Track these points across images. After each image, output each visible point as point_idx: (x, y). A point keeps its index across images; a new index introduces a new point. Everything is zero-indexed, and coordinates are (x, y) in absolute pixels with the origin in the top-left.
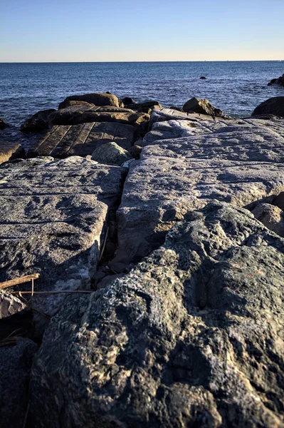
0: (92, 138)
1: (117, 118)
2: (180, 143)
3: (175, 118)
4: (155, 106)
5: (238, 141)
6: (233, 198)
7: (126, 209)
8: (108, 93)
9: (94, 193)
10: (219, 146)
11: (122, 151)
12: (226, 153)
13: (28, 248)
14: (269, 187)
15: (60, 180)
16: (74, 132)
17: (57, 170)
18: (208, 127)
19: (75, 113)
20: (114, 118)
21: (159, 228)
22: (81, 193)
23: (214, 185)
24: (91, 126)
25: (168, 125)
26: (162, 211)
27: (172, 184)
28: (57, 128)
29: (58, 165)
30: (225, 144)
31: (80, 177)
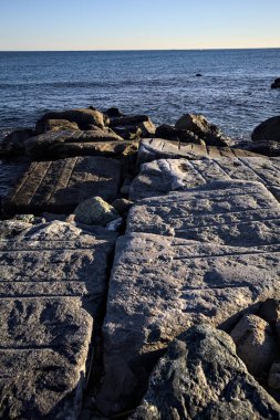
0: (75, 181)
1: (102, 150)
2: (170, 205)
3: (166, 156)
4: (145, 123)
5: (229, 206)
6: (218, 312)
7: (111, 326)
8: (91, 108)
9: (79, 295)
10: (209, 213)
11: (107, 208)
12: (217, 224)
13: (14, 390)
14: (255, 293)
15: (42, 270)
16: (54, 171)
17: (38, 248)
18: (200, 172)
19: (56, 141)
20: (99, 150)
21: (145, 350)
22: (65, 295)
23: (201, 291)
24: (73, 162)
25: (157, 169)
26: (147, 332)
27: (157, 287)
28: (36, 165)
29: (39, 239)
30: (216, 209)
31: (63, 265)
